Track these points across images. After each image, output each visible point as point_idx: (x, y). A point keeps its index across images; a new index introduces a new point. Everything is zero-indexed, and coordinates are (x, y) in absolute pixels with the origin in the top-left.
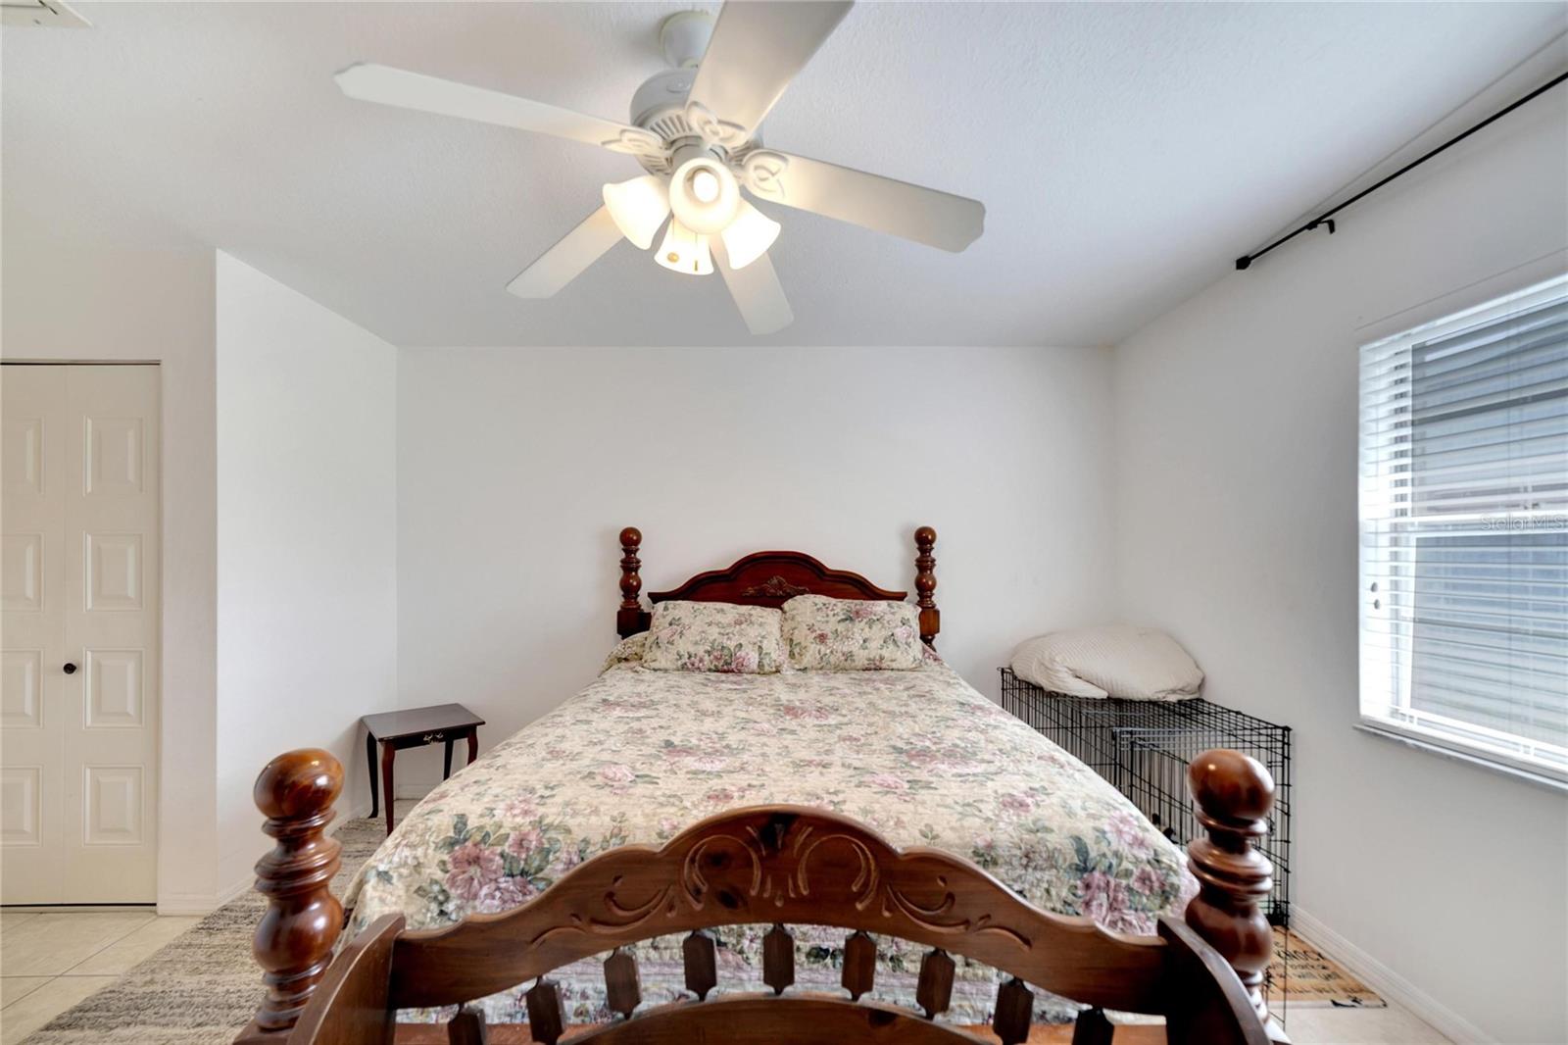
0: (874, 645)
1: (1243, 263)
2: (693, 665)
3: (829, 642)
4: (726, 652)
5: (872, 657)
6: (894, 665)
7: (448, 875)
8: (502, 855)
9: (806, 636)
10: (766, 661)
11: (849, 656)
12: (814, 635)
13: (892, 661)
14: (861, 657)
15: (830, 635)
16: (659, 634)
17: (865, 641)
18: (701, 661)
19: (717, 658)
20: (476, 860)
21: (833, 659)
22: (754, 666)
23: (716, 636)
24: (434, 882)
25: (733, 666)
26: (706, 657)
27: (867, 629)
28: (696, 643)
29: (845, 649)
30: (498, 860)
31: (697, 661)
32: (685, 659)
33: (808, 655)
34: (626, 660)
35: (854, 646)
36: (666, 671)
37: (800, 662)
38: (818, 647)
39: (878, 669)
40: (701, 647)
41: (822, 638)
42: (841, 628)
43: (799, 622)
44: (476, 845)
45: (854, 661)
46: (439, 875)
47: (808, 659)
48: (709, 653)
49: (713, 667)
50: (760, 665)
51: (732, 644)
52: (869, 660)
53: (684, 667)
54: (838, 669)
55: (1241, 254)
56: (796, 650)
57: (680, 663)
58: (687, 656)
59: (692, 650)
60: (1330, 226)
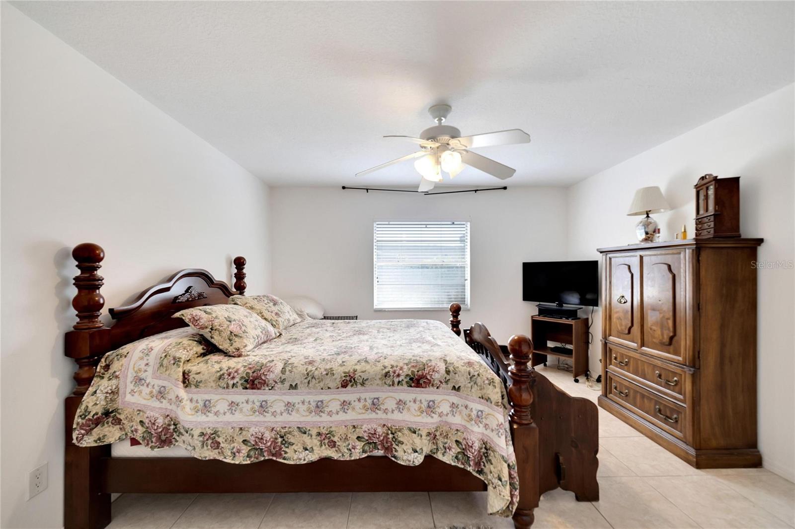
1: (344, 188)
5: (293, 318)
6: (297, 321)
12: (274, 314)
17: (288, 312)
22: (274, 335)
27: (284, 308)
37: (279, 328)
39: (295, 324)
42: (278, 308)
54: (286, 328)
55: (343, 185)
56: (274, 323)
60: (367, 192)
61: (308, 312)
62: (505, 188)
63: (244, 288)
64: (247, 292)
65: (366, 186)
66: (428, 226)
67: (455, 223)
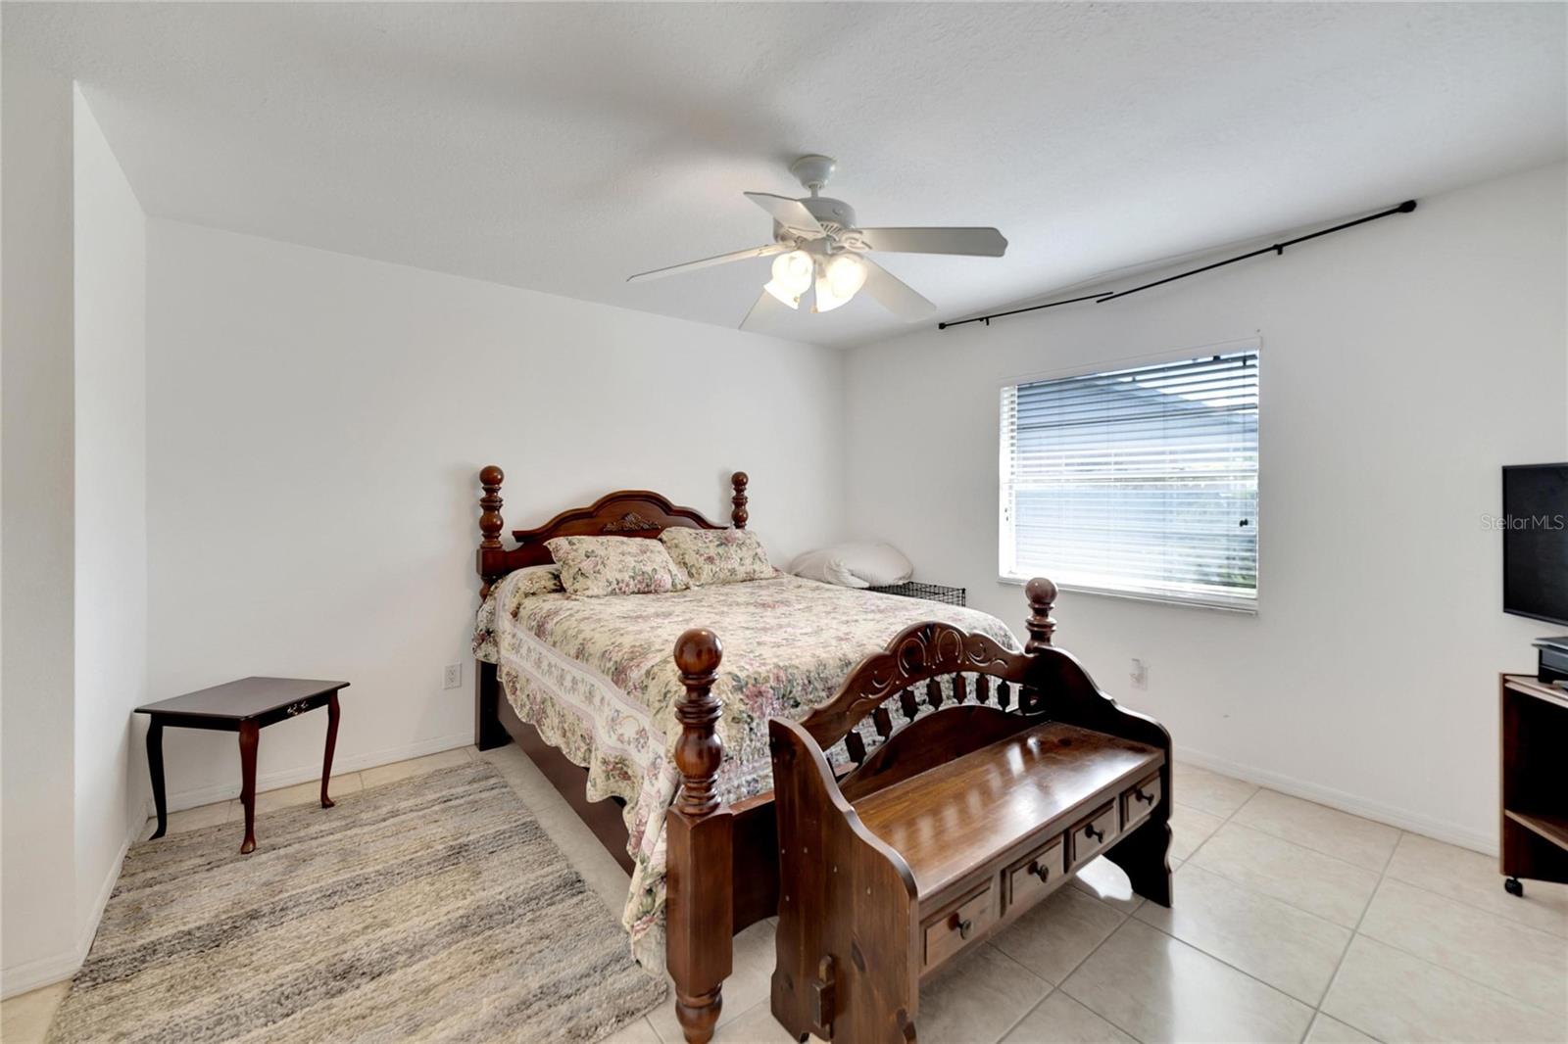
0: (748, 562)
1: (942, 326)
2: (620, 589)
3: (717, 562)
4: (646, 576)
5: (748, 570)
6: (762, 576)
7: (749, 706)
8: (771, 687)
9: (697, 560)
10: (677, 581)
11: (733, 572)
12: (703, 558)
13: (761, 572)
14: (741, 572)
15: (715, 557)
16: (580, 566)
17: (741, 559)
18: (628, 585)
19: (640, 582)
20: (760, 694)
21: (722, 576)
22: (669, 586)
23: (633, 564)
24: (741, 712)
25: (653, 587)
26: (632, 582)
27: (739, 551)
28: (620, 571)
29: (730, 567)
30: (771, 691)
31: (623, 585)
32: (614, 585)
33: (705, 573)
34: (533, 594)
35: (734, 564)
36: (597, 597)
37: (699, 580)
38: (710, 567)
39: (752, 580)
40: (625, 574)
41: (710, 559)
42: (721, 550)
43: (685, 549)
44: (754, 686)
45: (736, 575)
46: (743, 707)
47: (705, 576)
48: (633, 578)
49: (636, 590)
50: (674, 585)
51: (648, 569)
52: (746, 573)
53: (613, 593)
54: (725, 583)
55: (942, 322)
56: (694, 571)
57: (610, 589)
58: (615, 582)
59: (619, 576)
60: (988, 324)
61: (851, 568)
62: (1408, 207)
63: (745, 520)
64: (749, 524)
65: (981, 313)
66: (1138, 378)
67: (1223, 357)
